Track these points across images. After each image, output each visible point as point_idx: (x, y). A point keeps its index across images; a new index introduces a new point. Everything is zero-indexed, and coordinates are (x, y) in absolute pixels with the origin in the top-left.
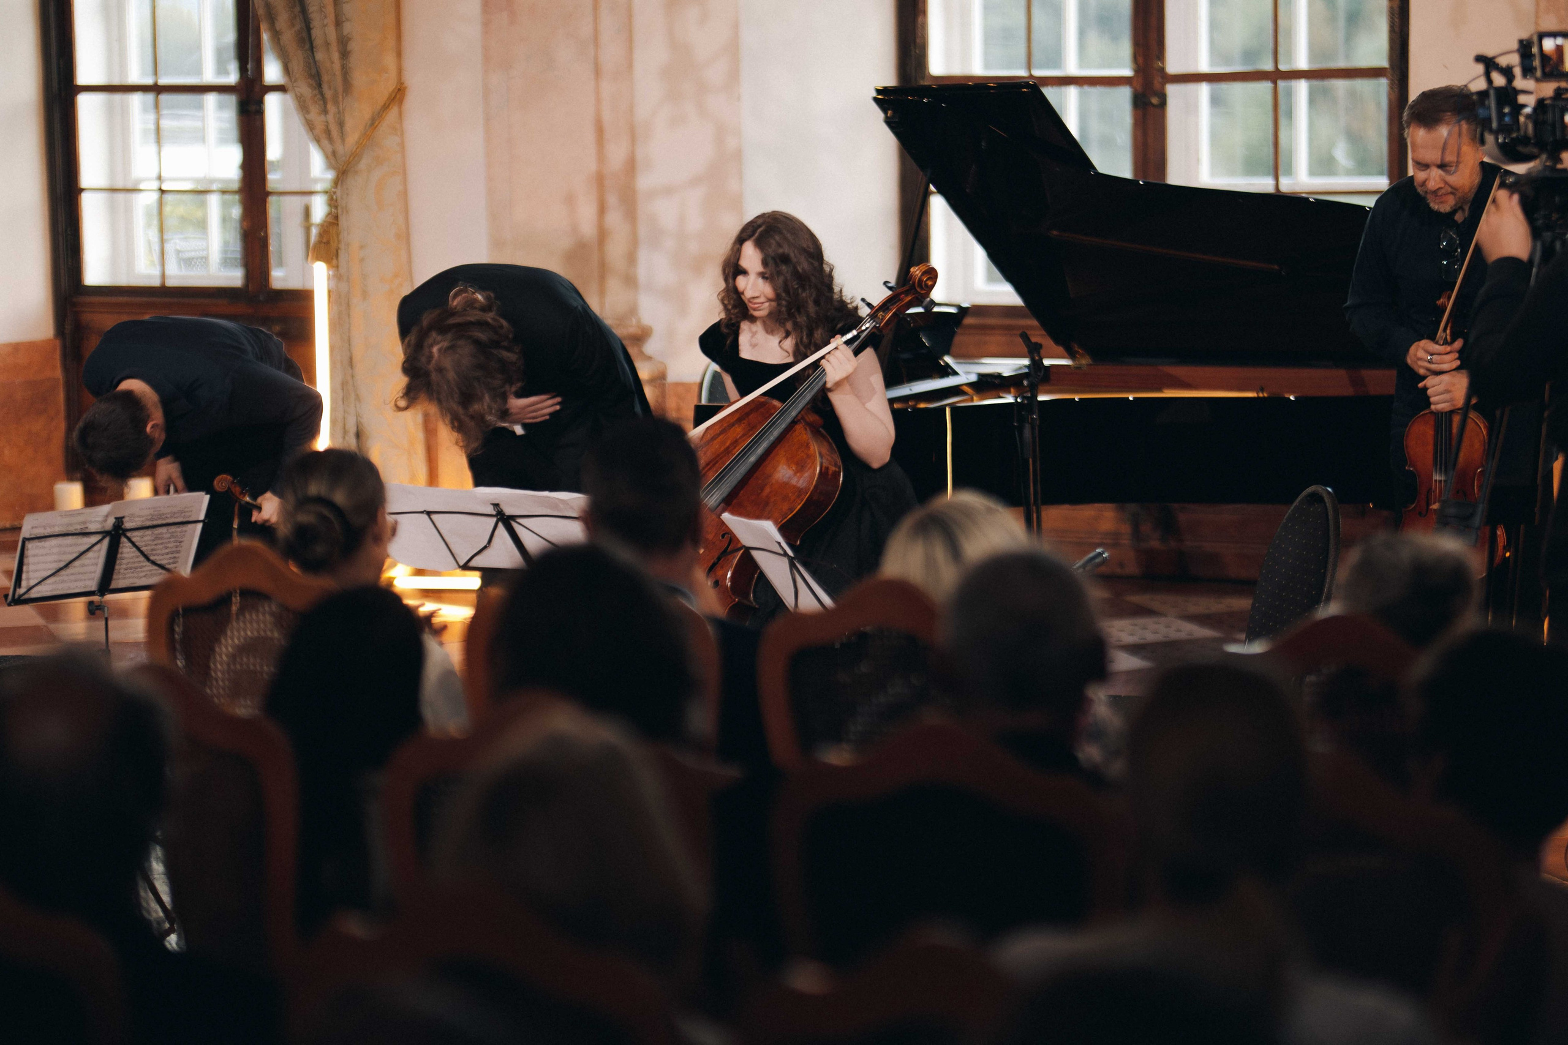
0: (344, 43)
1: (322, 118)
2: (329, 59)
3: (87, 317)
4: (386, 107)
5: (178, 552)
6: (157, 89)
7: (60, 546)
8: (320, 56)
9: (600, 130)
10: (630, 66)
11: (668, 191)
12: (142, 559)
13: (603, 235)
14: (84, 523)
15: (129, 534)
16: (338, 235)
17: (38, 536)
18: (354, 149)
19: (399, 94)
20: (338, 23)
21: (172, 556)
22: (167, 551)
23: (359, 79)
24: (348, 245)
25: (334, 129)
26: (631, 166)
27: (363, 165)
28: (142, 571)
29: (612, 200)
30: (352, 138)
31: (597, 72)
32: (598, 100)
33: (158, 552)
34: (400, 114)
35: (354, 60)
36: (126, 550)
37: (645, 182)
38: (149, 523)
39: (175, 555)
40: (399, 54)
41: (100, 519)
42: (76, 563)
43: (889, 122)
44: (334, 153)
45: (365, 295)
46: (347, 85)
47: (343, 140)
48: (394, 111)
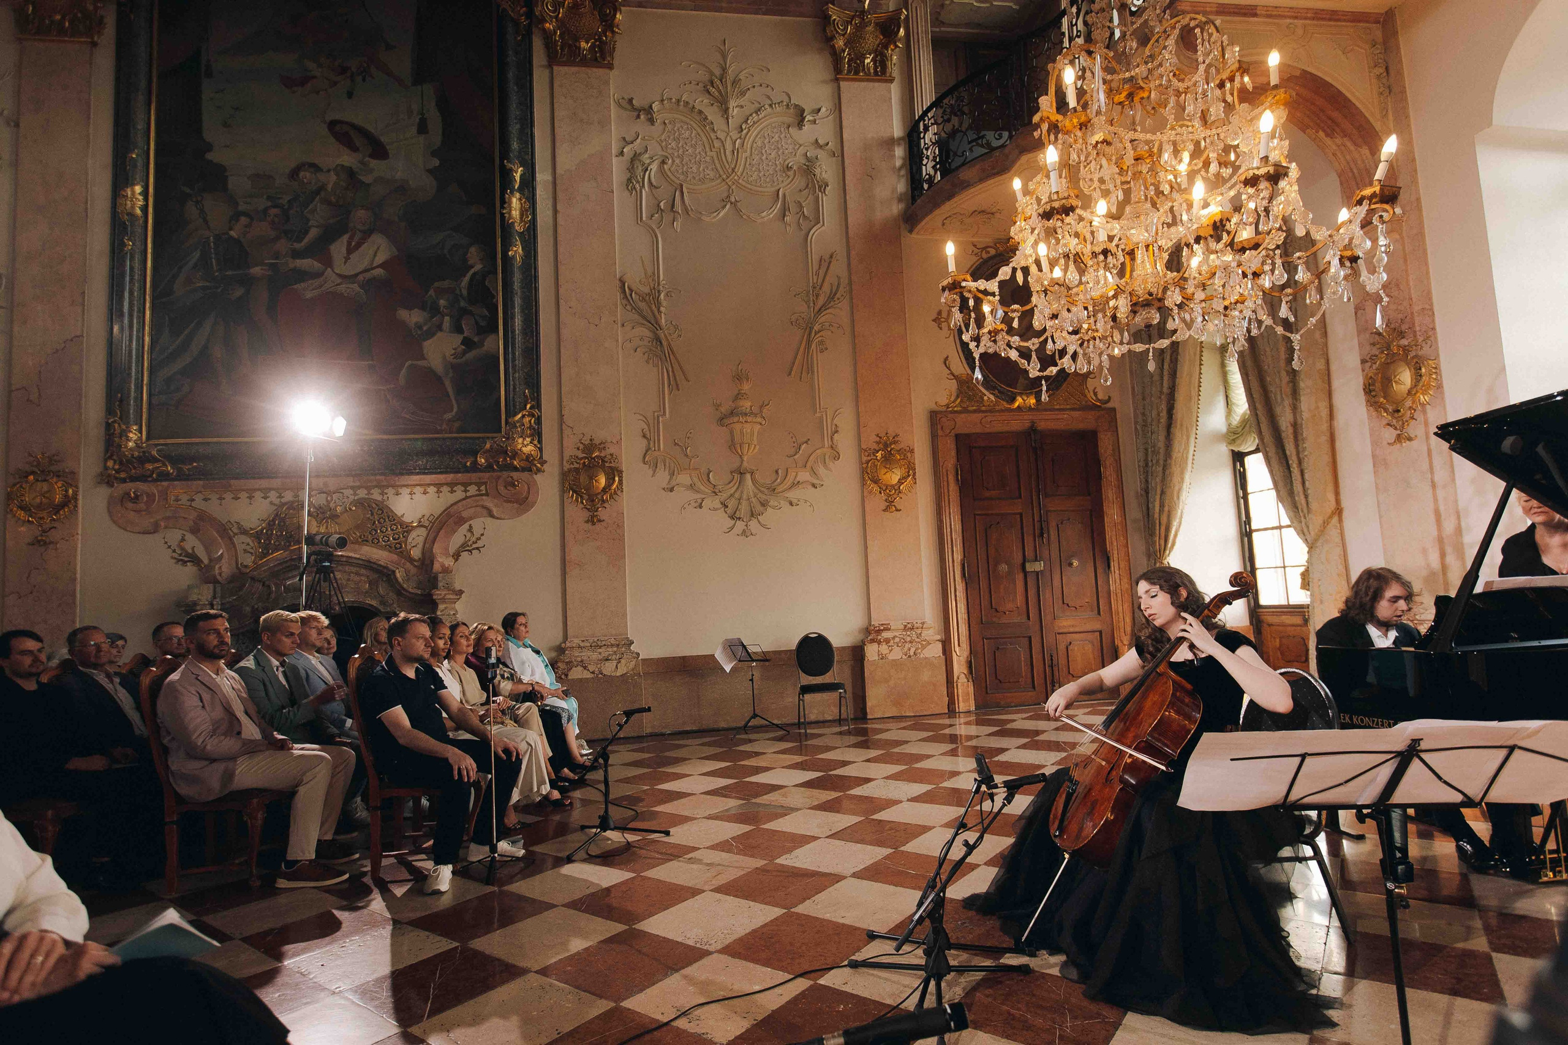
0: (1305, 490)
2: (1300, 499)
3: (1264, 618)
4: (1331, 517)
6: (1280, 527)
8: (1297, 498)
9: (1437, 514)
10: (1453, 480)
13: (1445, 568)
16: (1309, 575)
18: (1316, 536)
19: (1339, 511)
20: (1303, 483)
23: (1314, 506)
25: (1305, 530)
27: (1319, 544)
29: (1449, 549)
30: (1312, 533)
31: (1434, 486)
32: (1436, 500)
34: (1340, 520)
35: (1310, 499)
40: (1337, 493)
43: (1452, 448)
44: (1306, 540)
45: (1321, 602)
46: (1309, 510)
47: (1309, 534)
48: (1335, 519)
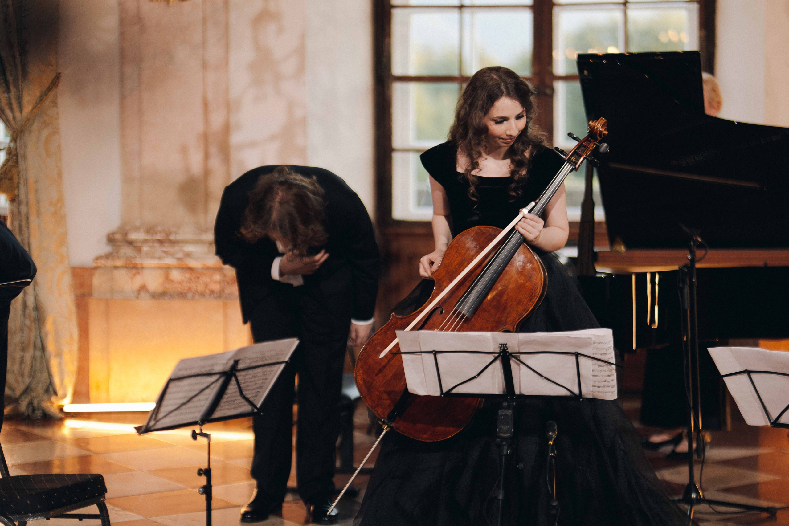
0: (23, 45)
1: (6, 95)
2: (12, 55)
4: (48, 90)
5: (261, 387)
7: (191, 385)
8: (4, 53)
9: (206, 105)
10: (227, 62)
11: (253, 144)
12: (238, 394)
13: (207, 173)
14: (213, 365)
15: (238, 374)
16: (19, 173)
17: (180, 377)
18: (29, 116)
19: (56, 81)
20: (19, 31)
21: (256, 391)
22: (257, 386)
23: (33, 69)
24: (26, 181)
25: (14, 102)
26: (227, 129)
27: (35, 126)
28: (234, 404)
29: (213, 150)
30: (25, 110)
31: (204, 66)
32: (205, 85)
33: (251, 388)
35: (30, 57)
36: (232, 388)
37: (236, 139)
38: (254, 364)
39: (258, 390)
41: (225, 362)
42: (195, 399)
44: (14, 118)
45: (39, 214)
47: (21, 111)
